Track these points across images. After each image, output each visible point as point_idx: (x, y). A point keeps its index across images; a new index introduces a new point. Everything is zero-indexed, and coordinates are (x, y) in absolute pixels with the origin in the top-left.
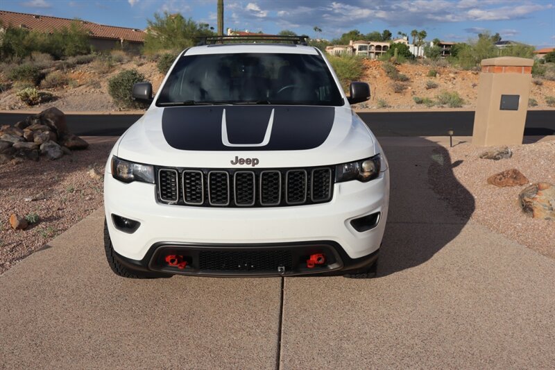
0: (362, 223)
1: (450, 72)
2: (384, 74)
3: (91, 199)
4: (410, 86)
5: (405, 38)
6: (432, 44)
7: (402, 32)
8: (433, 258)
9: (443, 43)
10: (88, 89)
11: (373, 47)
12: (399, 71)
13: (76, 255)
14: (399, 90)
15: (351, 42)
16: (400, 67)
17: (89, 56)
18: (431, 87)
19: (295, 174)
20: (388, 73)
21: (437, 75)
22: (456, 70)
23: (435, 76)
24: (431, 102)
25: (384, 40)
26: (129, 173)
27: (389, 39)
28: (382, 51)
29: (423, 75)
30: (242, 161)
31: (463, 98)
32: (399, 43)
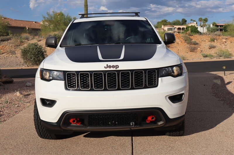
0: (175, 99)
1: (223, 39)
2: (183, 41)
3: (18, 106)
4: (199, 47)
5: (195, 23)
6: (211, 26)
7: (193, 20)
8: (216, 127)
9: (218, 25)
10: (8, 55)
11: (176, 29)
12: (192, 39)
13: (14, 131)
14: (193, 50)
15: (163, 26)
16: (192, 37)
17: (8, 37)
18: (212, 47)
19: (138, 73)
20: (186, 40)
21: (215, 40)
22: (226, 37)
23: (214, 41)
24: (212, 56)
25: (182, 24)
26: (50, 77)
27: (185, 24)
28: (181, 31)
29: (207, 41)
30: (110, 67)
31: (232, 53)
32: (192, 26)
